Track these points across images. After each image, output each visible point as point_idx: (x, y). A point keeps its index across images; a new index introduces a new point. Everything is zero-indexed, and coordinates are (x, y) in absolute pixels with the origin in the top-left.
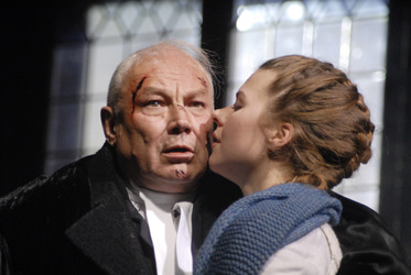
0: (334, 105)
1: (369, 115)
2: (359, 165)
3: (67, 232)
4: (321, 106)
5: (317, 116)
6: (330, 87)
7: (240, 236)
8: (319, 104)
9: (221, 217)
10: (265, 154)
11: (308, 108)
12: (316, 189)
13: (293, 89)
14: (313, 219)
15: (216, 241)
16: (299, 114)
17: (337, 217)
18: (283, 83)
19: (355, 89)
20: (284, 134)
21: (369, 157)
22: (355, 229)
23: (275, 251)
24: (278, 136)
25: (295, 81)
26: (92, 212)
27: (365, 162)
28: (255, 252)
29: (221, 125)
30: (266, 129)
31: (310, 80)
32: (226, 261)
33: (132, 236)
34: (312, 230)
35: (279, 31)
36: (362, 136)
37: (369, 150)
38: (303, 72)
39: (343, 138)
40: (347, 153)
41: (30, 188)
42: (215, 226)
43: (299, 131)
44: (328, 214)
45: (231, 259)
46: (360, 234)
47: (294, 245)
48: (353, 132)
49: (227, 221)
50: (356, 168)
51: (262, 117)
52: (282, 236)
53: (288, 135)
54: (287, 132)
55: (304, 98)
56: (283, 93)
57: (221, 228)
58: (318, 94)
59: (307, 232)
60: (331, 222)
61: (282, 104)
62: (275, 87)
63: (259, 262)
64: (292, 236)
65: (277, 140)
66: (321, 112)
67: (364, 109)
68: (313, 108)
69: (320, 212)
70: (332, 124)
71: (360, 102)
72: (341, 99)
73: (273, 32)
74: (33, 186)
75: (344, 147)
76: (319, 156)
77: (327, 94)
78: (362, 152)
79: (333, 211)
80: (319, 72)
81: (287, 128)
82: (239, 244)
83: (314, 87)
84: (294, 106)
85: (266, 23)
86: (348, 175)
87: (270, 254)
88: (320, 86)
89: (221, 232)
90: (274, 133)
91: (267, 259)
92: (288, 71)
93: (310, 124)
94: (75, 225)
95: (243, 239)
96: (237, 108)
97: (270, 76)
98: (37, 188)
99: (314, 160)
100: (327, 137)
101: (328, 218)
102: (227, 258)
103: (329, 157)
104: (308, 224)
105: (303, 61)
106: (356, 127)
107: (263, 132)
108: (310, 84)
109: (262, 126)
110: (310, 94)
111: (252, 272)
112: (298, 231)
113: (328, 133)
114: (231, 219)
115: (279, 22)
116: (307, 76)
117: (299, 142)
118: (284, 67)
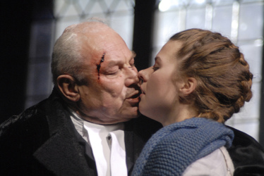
0: (224, 63)
1: (248, 68)
2: (244, 103)
3: (35, 154)
4: (214, 64)
5: (212, 71)
6: (220, 50)
7: (166, 152)
8: (213, 63)
9: (151, 139)
10: (177, 99)
11: (205, 66)
12: (217, 122)
13: (194, 54)
14: (215, 142)
15: (148, 155)
16: (199, 71)
17: (230, 142)
18: (186, 50)
19: (237, 50)
20: (190, 85)
21: (251, 97)
22: (241, 150)
23: (190, 163)
24: (186, 86)
25: (195, 48)
26: (51, 140)
27: (248, 101)
28: (177, 163)
29: (145, 81)
30: (177, 83)
31: (205, 47)
32: (156, 169)
33: (80, 155)
34: (215, 150)
35: (189, 11)
36: (245, 83)
37: (251, 92)
38: (200, 40)
39: (232, 85)
40: (235, 96)
41: (6, 125)
42: (147, 145)
43: (200, 83)
44: (225, 140)
45: (160, 168)
46: (246, 154)
47: (203, 160)
48: (238, 81)
49: (155, 141)
50: (242, 105)
51: (173, 74)
52: (196, 153)
53: (193, 86)
54: (192, 84)
55: (202, 59)
56: (187, 56)
57: (151, 146)
58: (212, 56)
59: (212, 151)
60: (226, 146)
61: (187, 64)
62: (181, 53)
63: (180, 170)
64: (202, 153)
65: (185, 90)
66: (215, 68)
67: (245, 63)
68: (208, 66)
69: (220, 138)
70: (223, 76)
71: (241, 59)
72: (229, 58)
73: (184, 12)
74: (8, 123)
75: (232, 91)
76: (215, 99)
77: (219, 55)
78: (245, 94)
79: (228, 138)
80: (212, 41)
81: (191, 81)
82: (166, 158)
83: (209, 51)
84: (195, 66)
85: (180, 6)
86: (237, 111)
87: (188, 165)
88: (213, 50)
89: (151, 149)
90: (183, 85)
91: (185, 168)
92: (190, 41)
93: (208, 78)
94: (39, 149)
95: (168, 155)
96: (156, 69)
97: (178, 45)
98: (11, 125)
99: (212, 102)
100: (220, 86)
101: (224, 142)
102: (157, 167)
103: (223, 99)
104: (212, 145)
105: (200, 33)
106: (239, 77)
107: (175, 84)
108: (205, 50)
109: (174, 80)
110: (206, 56)
111: (178, 174)
112: (206, 150)
113: (220, 83)
114: (158, 140)
115: (188, 5)
116: (203, 44)
117: (201, 90)
118: (187, 38)
